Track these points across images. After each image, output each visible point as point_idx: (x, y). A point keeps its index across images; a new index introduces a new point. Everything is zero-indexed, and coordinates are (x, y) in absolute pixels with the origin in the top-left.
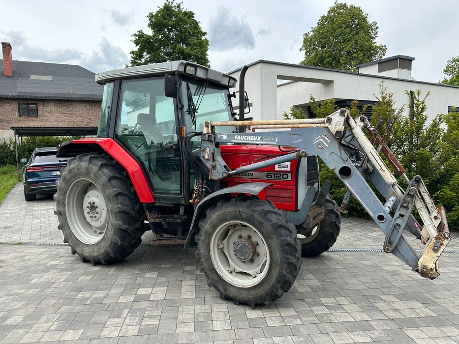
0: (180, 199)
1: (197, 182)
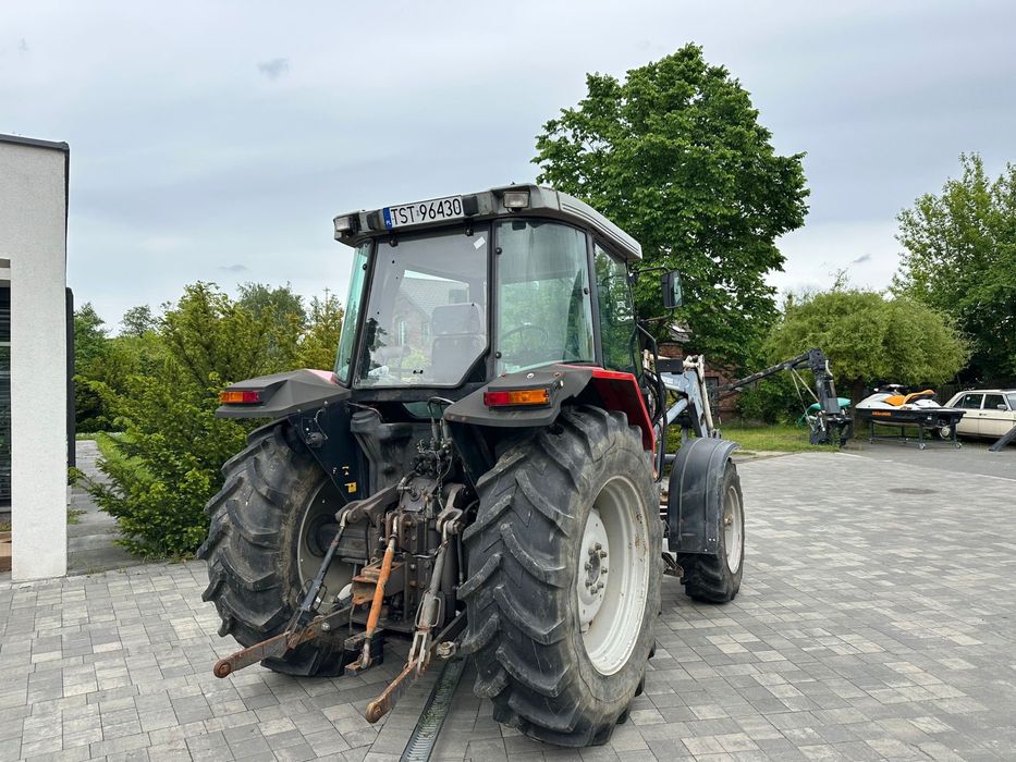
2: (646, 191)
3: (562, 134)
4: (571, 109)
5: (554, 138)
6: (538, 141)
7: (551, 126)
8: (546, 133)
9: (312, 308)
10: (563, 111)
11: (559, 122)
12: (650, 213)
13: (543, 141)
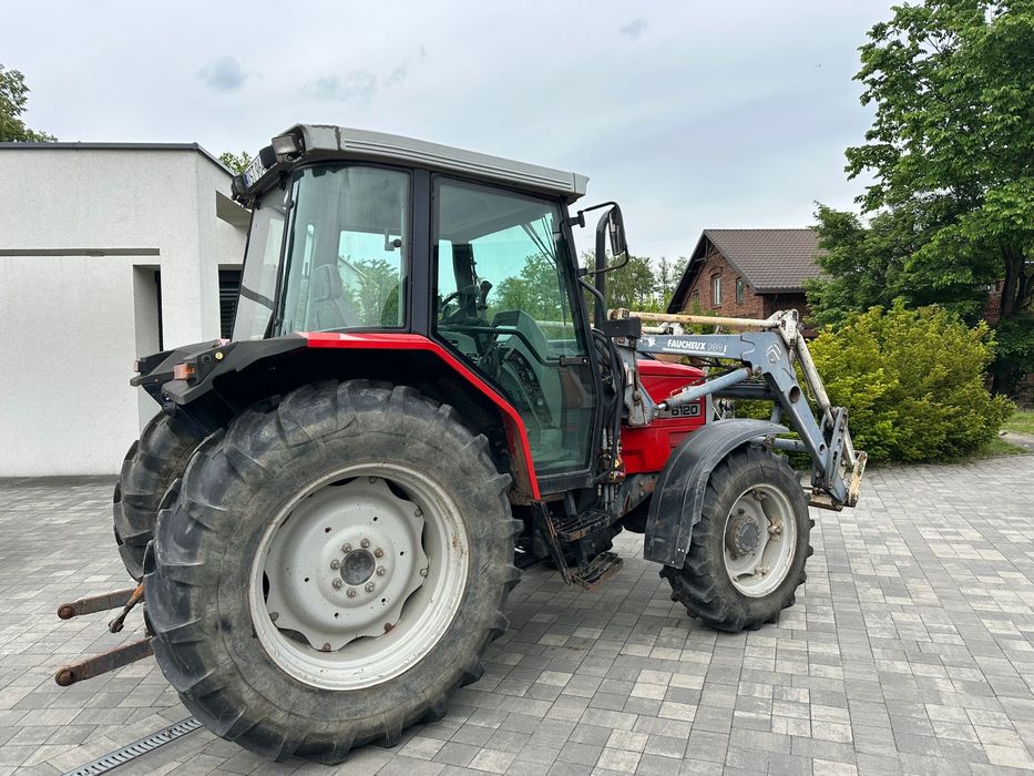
0: (583, 478)
1: (608, 434)
2: (996, 93)
3: (894, 38)
4: (906, 4)
5: (883, 45)
6: (861, 52)
7: (879, 31)
8: (871, 40)
9: (660, 270)
10: (894, 8)
11: (890, 23)
12: (1003, 120)
13: (868, 50)
